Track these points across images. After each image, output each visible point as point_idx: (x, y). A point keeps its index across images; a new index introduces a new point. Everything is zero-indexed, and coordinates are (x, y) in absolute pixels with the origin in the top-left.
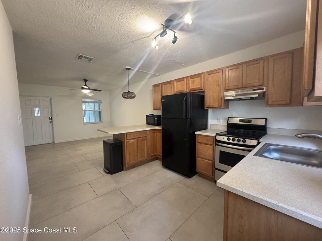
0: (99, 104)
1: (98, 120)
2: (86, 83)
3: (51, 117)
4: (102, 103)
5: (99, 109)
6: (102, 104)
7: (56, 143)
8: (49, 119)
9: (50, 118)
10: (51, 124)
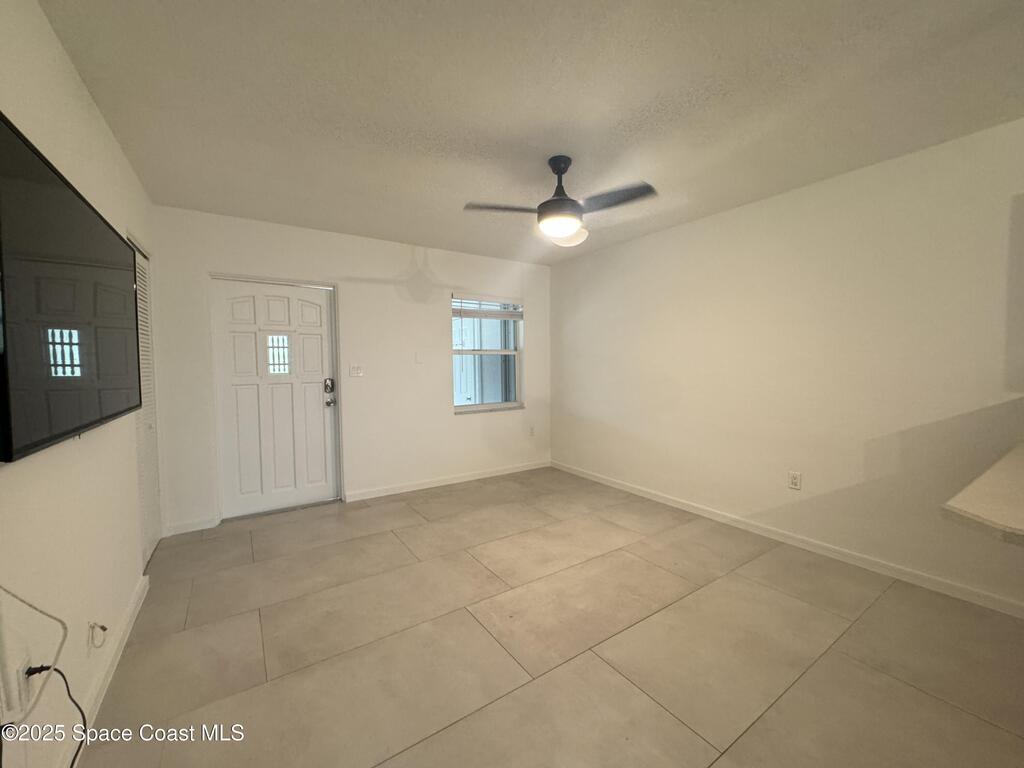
0: (505, 324)
1: (494, 395)
2: (560, 181)
3: (333, 383)
4: (521, 316)
5: (506, 345)
6: (521, 323)
7: (348, 501)
8: (322, 387)
9: (326, 386)
10: (328, 411)
